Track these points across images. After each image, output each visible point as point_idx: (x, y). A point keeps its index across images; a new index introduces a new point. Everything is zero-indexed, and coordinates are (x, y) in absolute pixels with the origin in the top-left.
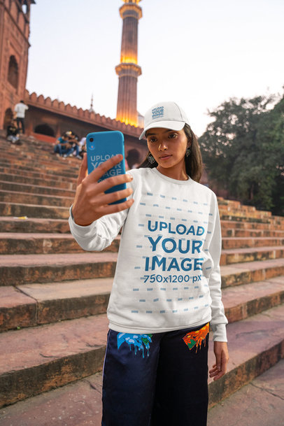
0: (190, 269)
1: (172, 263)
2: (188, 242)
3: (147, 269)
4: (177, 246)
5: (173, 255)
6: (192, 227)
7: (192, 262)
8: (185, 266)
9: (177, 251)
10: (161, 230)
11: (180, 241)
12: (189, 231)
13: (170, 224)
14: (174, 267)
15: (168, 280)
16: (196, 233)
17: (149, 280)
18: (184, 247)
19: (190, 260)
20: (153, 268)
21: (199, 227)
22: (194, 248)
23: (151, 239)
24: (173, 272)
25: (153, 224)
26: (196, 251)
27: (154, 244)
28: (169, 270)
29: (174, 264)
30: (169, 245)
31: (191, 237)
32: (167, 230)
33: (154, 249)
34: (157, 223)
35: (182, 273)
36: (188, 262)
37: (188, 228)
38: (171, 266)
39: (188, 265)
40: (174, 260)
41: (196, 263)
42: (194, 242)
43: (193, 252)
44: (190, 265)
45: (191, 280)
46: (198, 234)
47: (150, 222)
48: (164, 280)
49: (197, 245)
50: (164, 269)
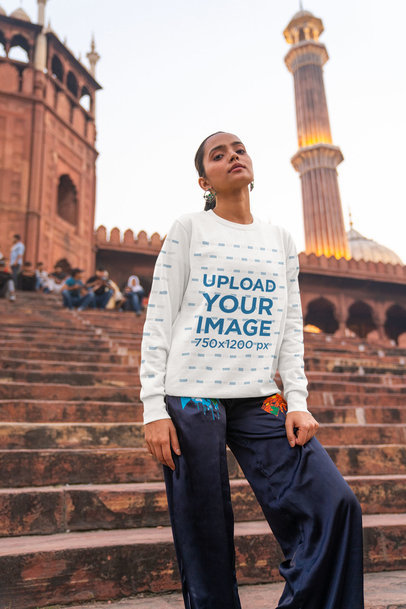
0: (255, 333)
1: (231, 325)
2: (255, 299)
3: (199, 331)
4: (240, 305)
5: (233, 315)
6: (259, 281)
7: (258, 325)
8: (249, 329)
9: (239, 311)
10: (219, 286)
11: (244, 299)
12: (256, 287)
13: (232, 278)
14: (234, 330)
15: (225, 345)
16: (265, 288)
17: (201, 343)
18: (248, 306)
19: (255, 322)
20: (207, 331)
21: (268, 281)
22: (261, 307)
23: (206, 295)
24: (233, 335)
25: (209, 278)
26: (264, 311)
27: (210, 302)
28: (227, 333)
29: (234, 327)
30: (229, 304)
31: (258, 294)
32: (228, 285)
33: (209, 309)
34: (214, 276)
35: (244, 337)
36: (252, 324)
37: (254, 283)
38: (230, 329)
39: (252, 328)
40: (235, 322)
41: (262, 328)
42: (262, 300)
43: (260, 313)
44: (255, 328)
45: (255, 347)
46: (267, 290)
47: (205, 276)
48: (218, 344)
49: (266, 304)
50: (220, 332)
